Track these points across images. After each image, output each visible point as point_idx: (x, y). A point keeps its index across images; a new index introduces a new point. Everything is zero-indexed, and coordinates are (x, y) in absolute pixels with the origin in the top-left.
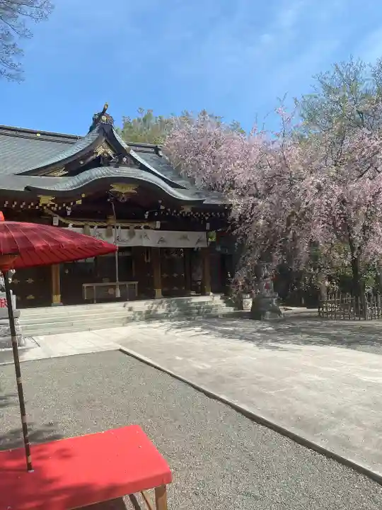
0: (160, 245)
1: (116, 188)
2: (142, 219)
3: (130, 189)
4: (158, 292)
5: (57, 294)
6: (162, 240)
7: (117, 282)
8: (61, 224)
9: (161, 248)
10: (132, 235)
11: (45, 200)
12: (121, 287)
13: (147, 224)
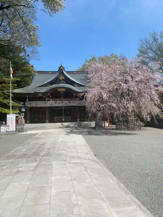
0: (79, 105)
1: (59, 90)
2: (72, 97)
3: (64, 90)
4: (78, 120)
5: (47, 120)
6: (79, 104)
7: (63, 117)
8: (48, 100)
9: (80, 106)
10: (69, 102)
11: (40, 95)
12: (64, 118)
13: (74, 99)
